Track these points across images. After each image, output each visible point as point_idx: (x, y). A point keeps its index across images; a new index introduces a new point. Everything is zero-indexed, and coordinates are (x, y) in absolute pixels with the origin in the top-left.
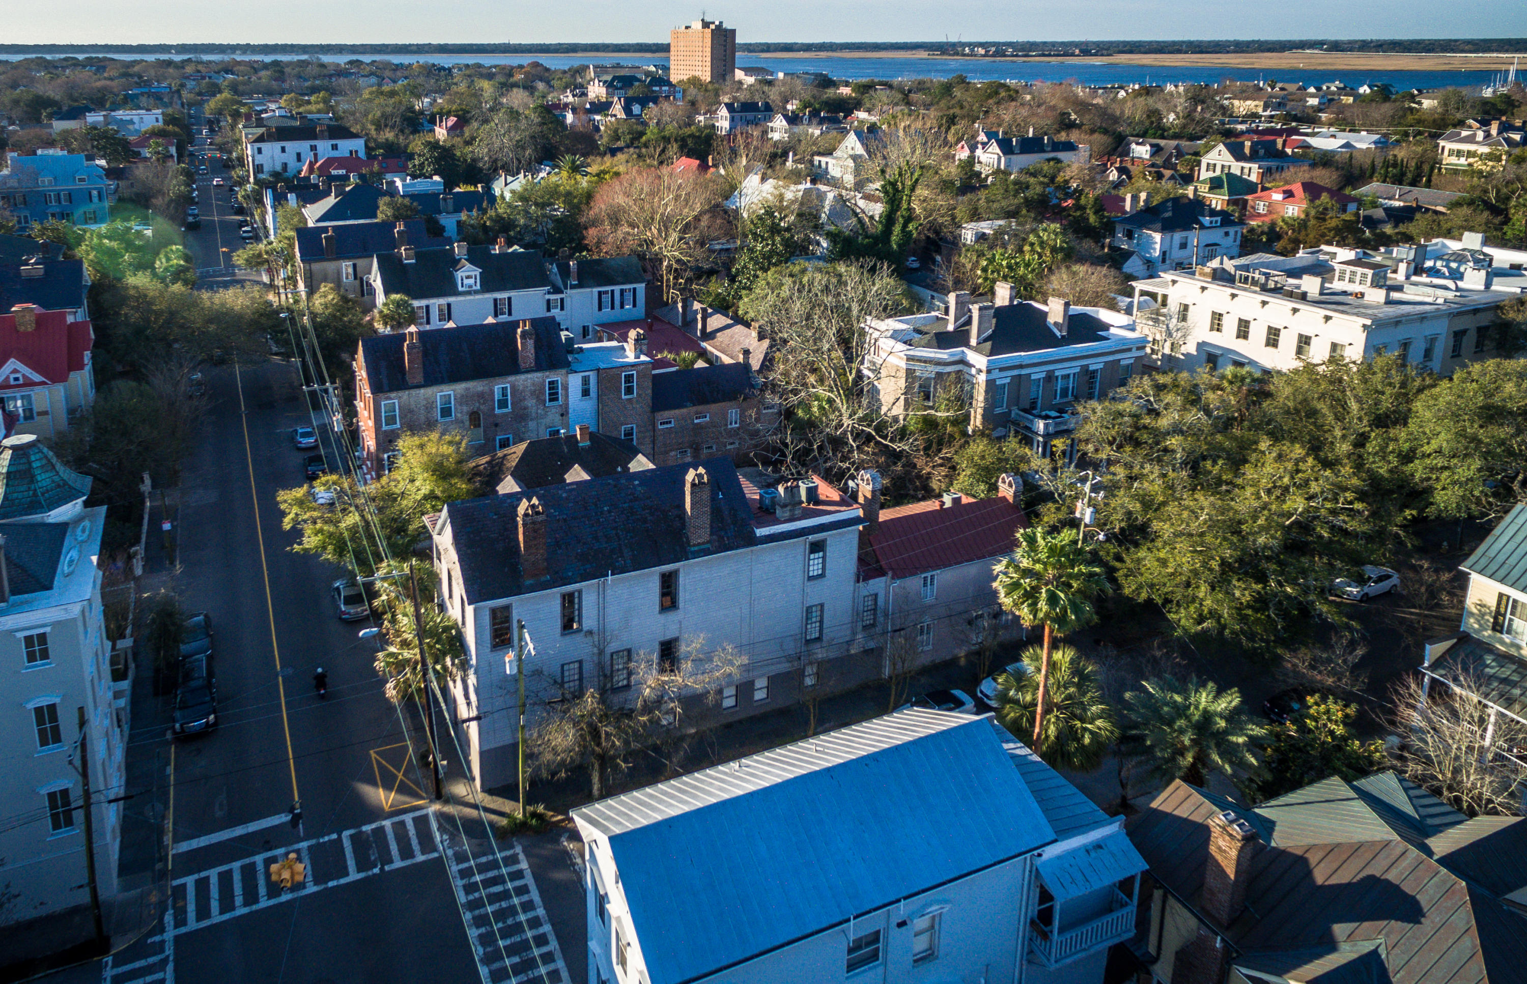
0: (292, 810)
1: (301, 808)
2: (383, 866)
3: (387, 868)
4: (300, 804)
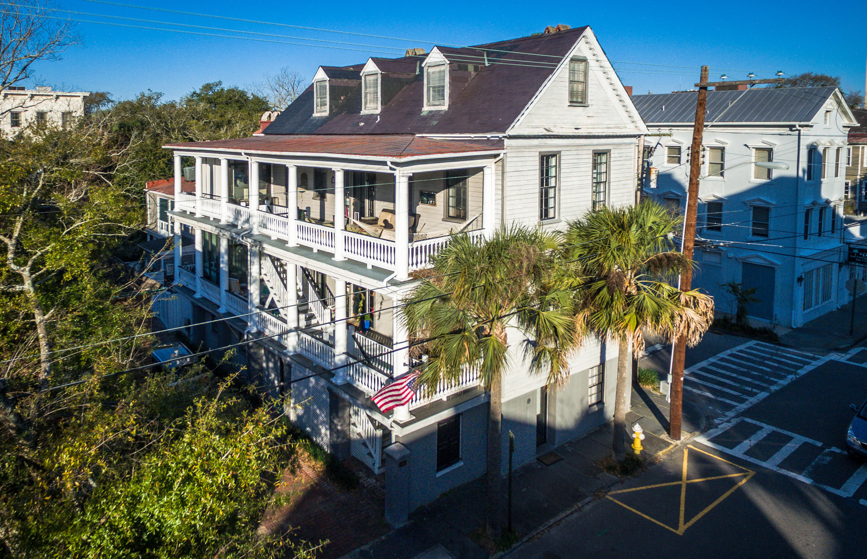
2: (822, 448)
3: (819, 444)
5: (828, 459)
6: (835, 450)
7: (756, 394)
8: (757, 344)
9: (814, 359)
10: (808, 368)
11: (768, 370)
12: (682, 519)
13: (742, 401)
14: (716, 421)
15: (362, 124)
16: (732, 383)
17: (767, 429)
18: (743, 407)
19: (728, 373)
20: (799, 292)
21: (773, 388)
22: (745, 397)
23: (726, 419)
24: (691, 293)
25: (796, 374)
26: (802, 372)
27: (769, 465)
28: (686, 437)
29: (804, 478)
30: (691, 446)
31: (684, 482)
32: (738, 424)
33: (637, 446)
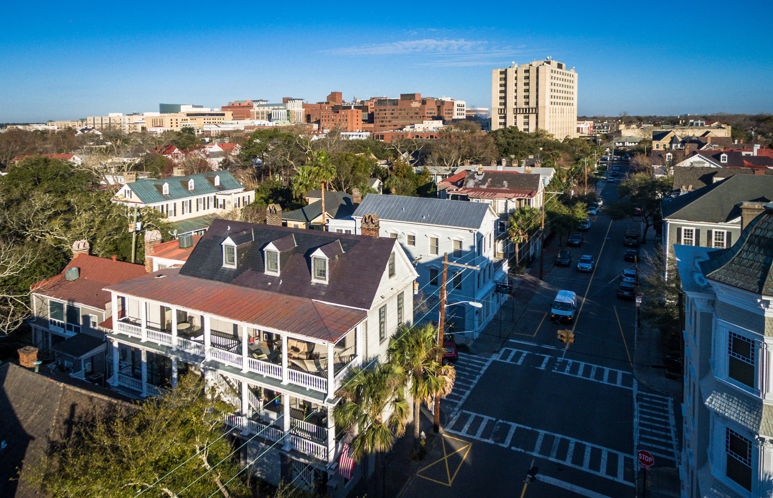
0: (533, 480)
1: (526, 477)
2: (496, 421)
3: (494, 419)
4: (525, 480)
5: (498, 427)
6: (500, 421)
7: (466, 393)
9: (486, 361)
10: (485, 368)
11: (467, 374)
12: (449, 478)
13: (459, 398)
14: (451, 416)
15: (270, 284)
17: (473, 415)
18: (461, 403)
20: (476, 318)
21: (472, 387)
22: (460, 396)
23: (455, 413)
24: (446, 367)
25: (480, 374)
26: (482, 372)
27: (477, 437)
28: (441, 429)
29: (491, 441)
30: (444, 435)
31: (446, 457)
32: (461, 415)
33: (423, 443)
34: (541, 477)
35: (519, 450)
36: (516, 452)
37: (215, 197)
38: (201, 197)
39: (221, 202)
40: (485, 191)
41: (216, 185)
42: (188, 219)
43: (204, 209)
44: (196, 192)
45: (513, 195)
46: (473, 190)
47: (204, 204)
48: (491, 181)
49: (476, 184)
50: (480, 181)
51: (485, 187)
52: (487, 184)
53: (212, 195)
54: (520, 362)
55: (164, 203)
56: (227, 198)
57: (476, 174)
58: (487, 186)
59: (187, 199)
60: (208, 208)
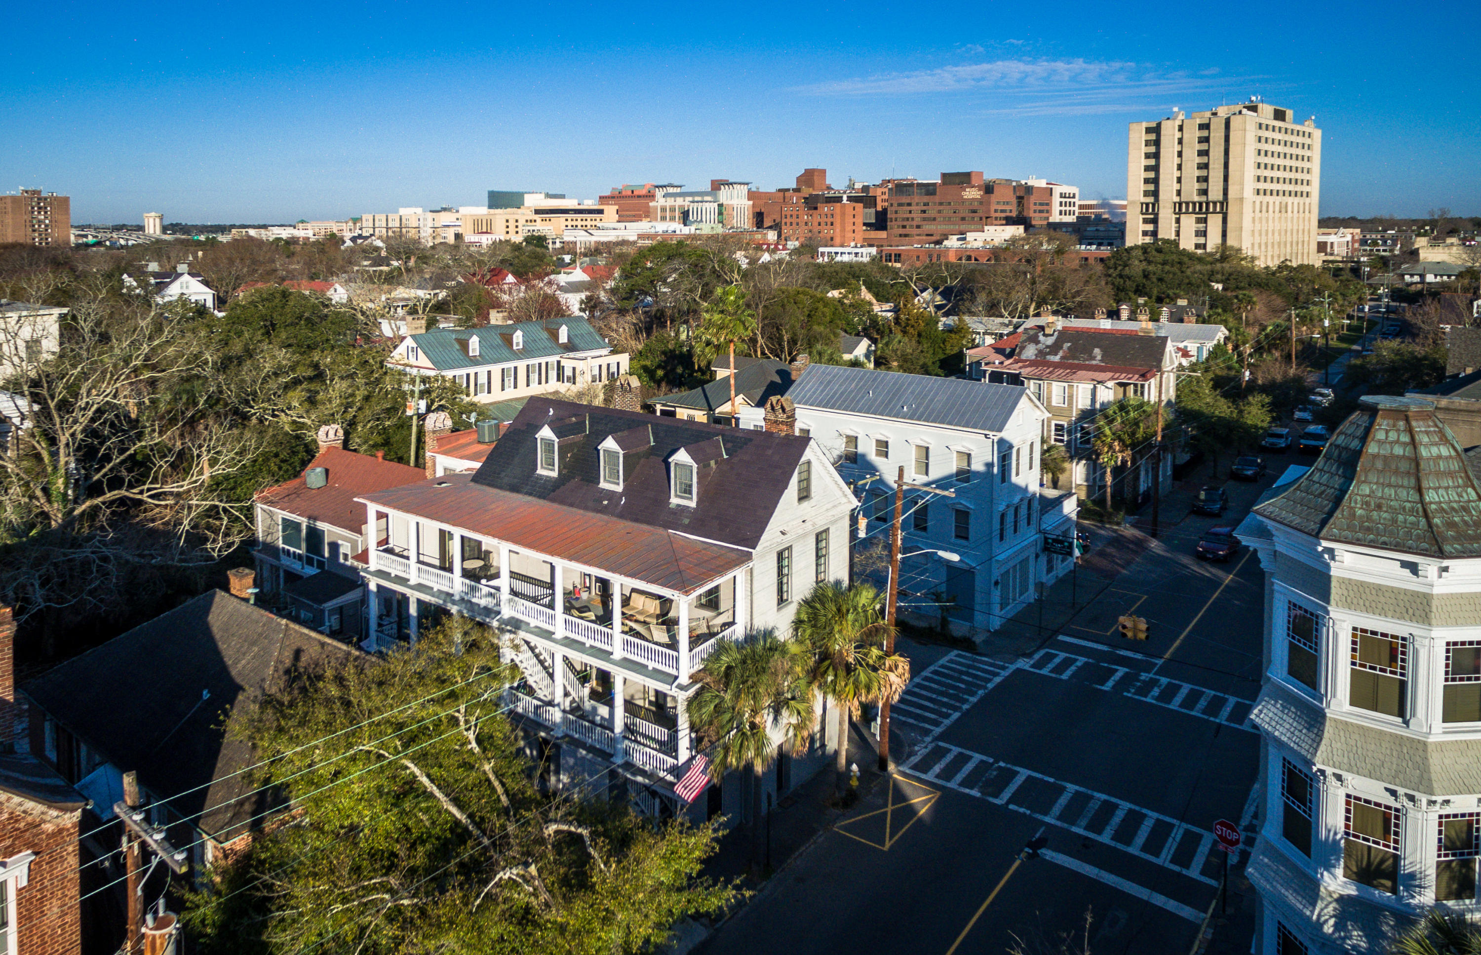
0: (1034, 856)
1: (1022, 851)
2: (992, 764)
3: (991, 760)
4: (1019, 855)
5: (995, 773)
6: (1002, 764)
7: (950, 715)
8: (957, 656)
9: (1004, 668)
10: (998, 680)
11: (963, 686)
12: (887, 838)
13: (936, 724)
14: (916, 748)
15: (606, 502)
16: (932, 705)
17: (956, 750)
18: (938, 730)
19: (929, 694)
20: (996, 595)
21: (965, 707)
22: (941, 719)
23: (924, 745)
24: (893, 658)
25: (985, 688)
26: (990, 686)
27: (952, 785)
28: (891, 767)
29: (975, 793)
30: (895, 776)
31: (890, 808)
32: (933, 749)
33: (854, 783)
34: (1048, 854)
35: (1022, 810)
36: (1016, 812)
37: (559, 362)
38: (535, 361)
39: (568, 372)
40: (1056, 365)
41: (561, 342)
42: (511, 400)
43: (540, 383)
44: (526, 352)
45: (1110, 374)
46: (1033, 363)
47: (540, 374)
48: (1069, 348)
49: (1041, 353)
50: (1047, 347)
51: (1057, 358)
52: (1061, 354)
53: (553, 359)
54: (1065, 677)
55: (472, 371)
56: (580, 365)
57: (1040, 334)
58: (1062, 358)
59: (510, 365)
60: (547, 382)
